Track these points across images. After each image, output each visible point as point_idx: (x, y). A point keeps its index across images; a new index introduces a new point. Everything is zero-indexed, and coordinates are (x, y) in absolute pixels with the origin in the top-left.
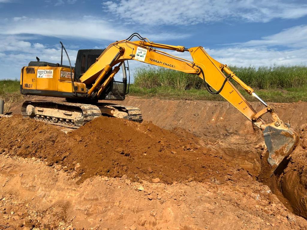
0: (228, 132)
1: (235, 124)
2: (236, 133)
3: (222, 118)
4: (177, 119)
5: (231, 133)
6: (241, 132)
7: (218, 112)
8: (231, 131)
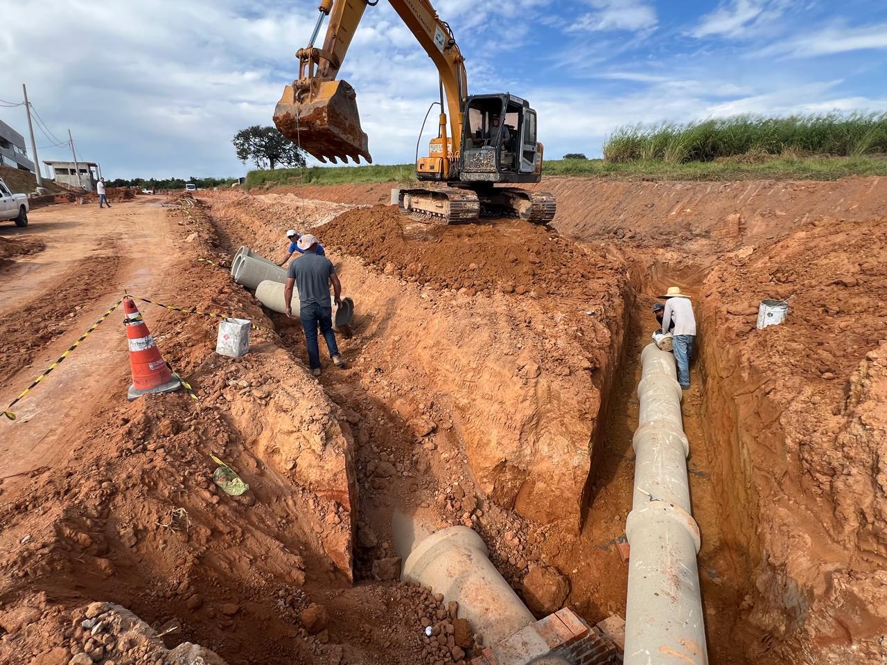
0: (692, 234)
1: (709, 220)
2: (706, 234)
3: (689, 210)
4: (616, 212)
5: (697, 235)
6: (713, 234)
7: (685, 201)
8: (698, 231)
